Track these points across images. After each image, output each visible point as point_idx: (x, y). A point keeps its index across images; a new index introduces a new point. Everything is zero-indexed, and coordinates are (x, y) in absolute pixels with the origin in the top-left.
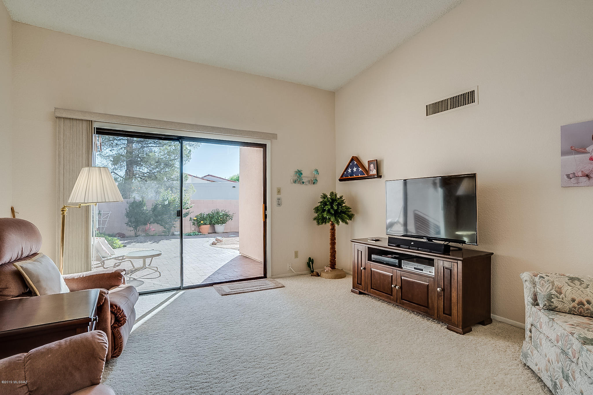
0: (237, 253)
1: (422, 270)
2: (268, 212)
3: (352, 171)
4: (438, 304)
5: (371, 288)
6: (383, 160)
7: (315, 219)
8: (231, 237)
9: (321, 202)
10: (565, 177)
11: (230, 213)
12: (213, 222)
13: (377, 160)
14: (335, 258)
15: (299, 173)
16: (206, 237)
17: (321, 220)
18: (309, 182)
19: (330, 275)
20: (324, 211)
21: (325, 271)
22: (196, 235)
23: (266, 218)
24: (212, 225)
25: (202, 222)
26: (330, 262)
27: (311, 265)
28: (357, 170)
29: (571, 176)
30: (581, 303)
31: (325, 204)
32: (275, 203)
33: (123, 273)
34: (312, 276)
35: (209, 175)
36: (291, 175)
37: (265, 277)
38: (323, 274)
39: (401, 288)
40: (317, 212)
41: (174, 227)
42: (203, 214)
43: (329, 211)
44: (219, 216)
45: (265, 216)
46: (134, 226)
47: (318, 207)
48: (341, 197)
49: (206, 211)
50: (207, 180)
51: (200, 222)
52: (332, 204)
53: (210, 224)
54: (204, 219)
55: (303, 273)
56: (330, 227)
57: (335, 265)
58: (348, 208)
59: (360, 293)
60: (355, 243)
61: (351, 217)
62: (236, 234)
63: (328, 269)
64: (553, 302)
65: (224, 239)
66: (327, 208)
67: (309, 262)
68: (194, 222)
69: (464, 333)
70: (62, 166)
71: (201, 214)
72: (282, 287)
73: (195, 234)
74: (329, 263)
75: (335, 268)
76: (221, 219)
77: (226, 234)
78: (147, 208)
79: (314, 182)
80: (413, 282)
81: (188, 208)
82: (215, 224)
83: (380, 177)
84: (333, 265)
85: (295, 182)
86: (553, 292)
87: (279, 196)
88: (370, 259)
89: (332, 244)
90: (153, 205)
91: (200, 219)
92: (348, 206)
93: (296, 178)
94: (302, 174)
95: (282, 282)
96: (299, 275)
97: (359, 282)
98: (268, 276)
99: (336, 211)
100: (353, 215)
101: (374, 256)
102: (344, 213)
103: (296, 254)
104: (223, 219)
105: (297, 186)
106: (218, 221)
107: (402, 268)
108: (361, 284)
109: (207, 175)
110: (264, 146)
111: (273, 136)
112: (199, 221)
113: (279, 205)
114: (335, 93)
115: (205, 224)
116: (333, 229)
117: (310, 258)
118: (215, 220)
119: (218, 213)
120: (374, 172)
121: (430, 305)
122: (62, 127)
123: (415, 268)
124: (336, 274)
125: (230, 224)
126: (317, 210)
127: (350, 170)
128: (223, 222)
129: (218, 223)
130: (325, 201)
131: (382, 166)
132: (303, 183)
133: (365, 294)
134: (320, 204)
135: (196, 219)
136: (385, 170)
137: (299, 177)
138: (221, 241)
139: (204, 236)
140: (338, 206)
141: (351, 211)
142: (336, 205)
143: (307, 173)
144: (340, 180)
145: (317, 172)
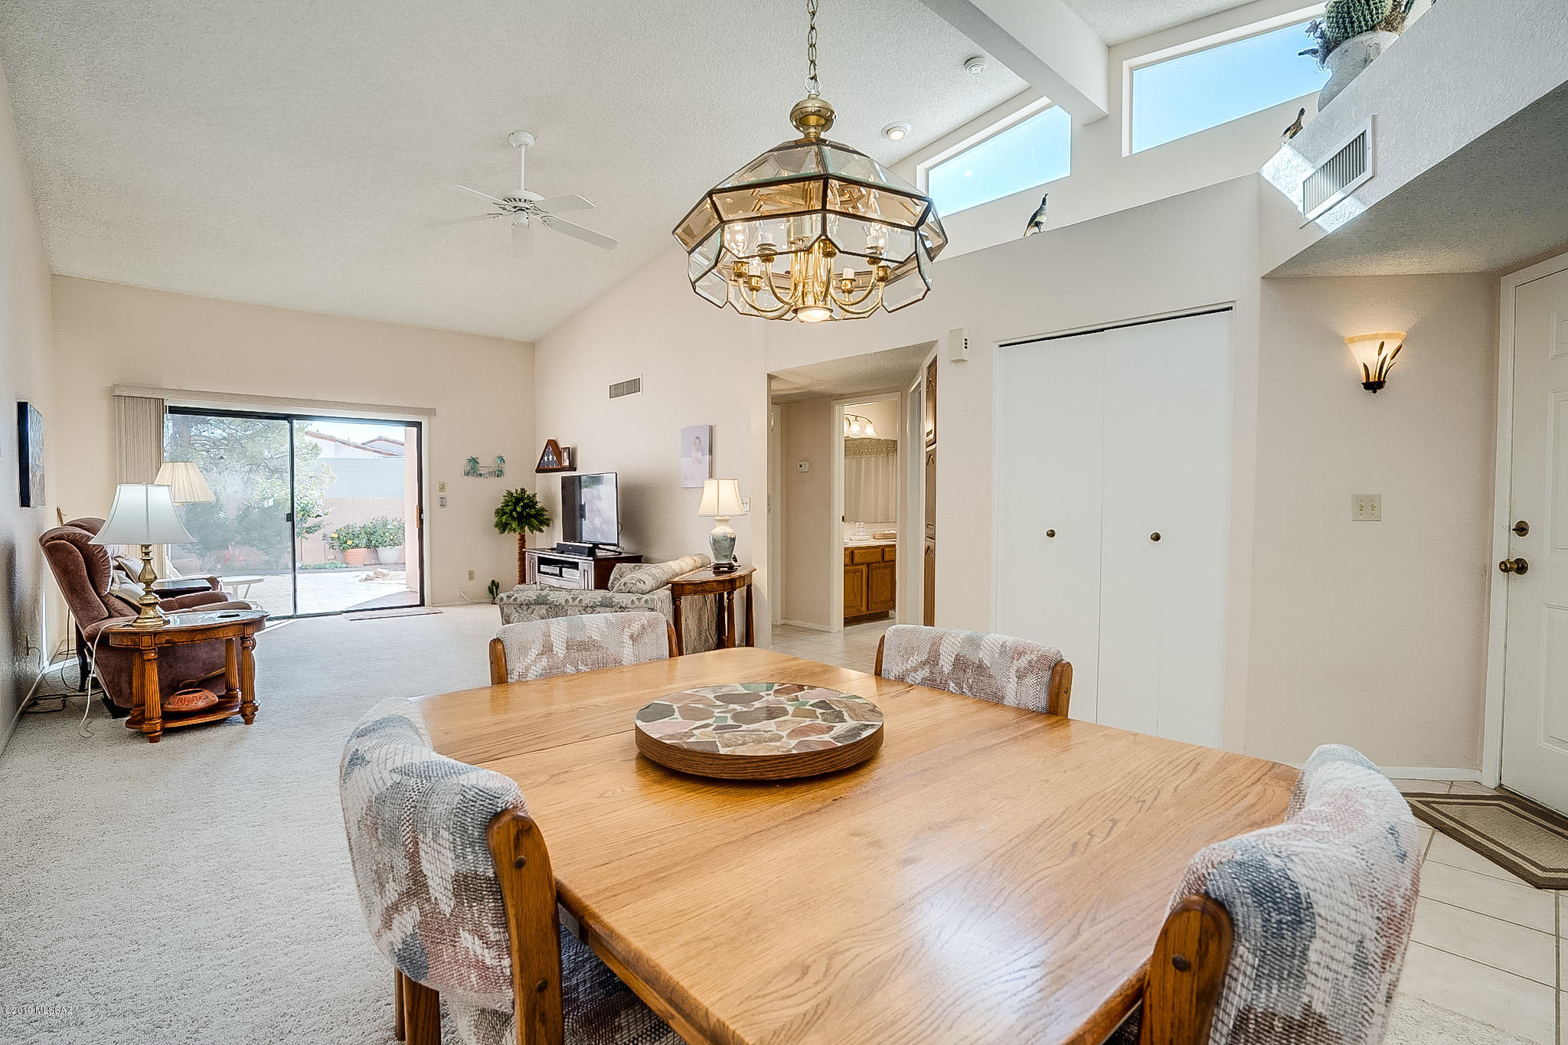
0: (403, 588)
1: (574, 576)
2: (425, 516)
3: (548, 459)
6: (577, 448)
7: (495, 526)
9: (504, 503)
10: (683, 478)
12: (373, 542)
13: (569, 447)
14: (525, 579)
15: (474, 461)
16: (357, 570)
17: (503, 527)
18: (490, 473)
20: (505, 514)
22: (336, 567)
23: (423, 524)
24: (372, 547)
25: (349, 542)
27: (495, 590)
28: (553, 459)
29: (686, 478)
31: (507, 504)
32: (437, 502)
34: (492, 604)
35: (380, 439)
36: (462, 464)
37: (422, 604)
40: (497, 517)
42: (351, 527)
43: (511, 515)
44: (386, 531)
45: (421, 522)
46: (198, 552)
47: (499, 509)
48: (534, 496)
49: (359, 520)
51: (346, 543)
52: (516, 504)
53: (368, 547)
54: (353, 536)
55: (484, 601)
56: (518, 537)
58: (541, 510)
61: (546, 522)
65: (392, 573)
66: (508, 509)
67: (492, 585)
68: (333, 542)
70: (124, 457)
71: (348, 527)
72: (442, 613)
73: (334, 565)
76: (391, 537)
78: (229, 513)
79: (499, 473)
81: (318, 516)
82: (378, 547)
83: (575, 469)
85: (468, 474)
87: (442, 494)
88: (539, 572)
89: (521, 560)
90: (239, 509)
91: (345, 536)
93: (469, 468)
94: (478, 464)
95: (445, 609)
96: (476, 602)
98: (426, 604)
99: (521, 514)
100: (549, 520)
101: (543, 568)
102: (535, 516)
103: (471, 575)
104: (397, 537)
105: (471, 479)
106: (384, 541)
107: (562, 578)
109: (376, 438)
110: (417, 424)
111: (431, 412)
112: (343, 542)
113: (444, 505)
114: (534, 345)
115: (357, 546)
116: (522, 540)
117: (493, 582)
118: (378, 539)
119: (383, 524)
120: (566, 463)
122: (123, 405)
123: (571, 575)
126: (497, 512)
127: (546, 458)
128: (397, 541)
129: (383, 544)
130: (508, 501)
131: (575, 455)
132: (481, 475)
134: (502, 504)
135: (336, 536)
136: (581, 460)
137: (473, 468)
138: (384, 575)
139: (355, 568)
140: (524, 507)
141: (547, 516)
142: (522, 506)
143: (486, 462)
144: (538, 471)
145: (502, 460)
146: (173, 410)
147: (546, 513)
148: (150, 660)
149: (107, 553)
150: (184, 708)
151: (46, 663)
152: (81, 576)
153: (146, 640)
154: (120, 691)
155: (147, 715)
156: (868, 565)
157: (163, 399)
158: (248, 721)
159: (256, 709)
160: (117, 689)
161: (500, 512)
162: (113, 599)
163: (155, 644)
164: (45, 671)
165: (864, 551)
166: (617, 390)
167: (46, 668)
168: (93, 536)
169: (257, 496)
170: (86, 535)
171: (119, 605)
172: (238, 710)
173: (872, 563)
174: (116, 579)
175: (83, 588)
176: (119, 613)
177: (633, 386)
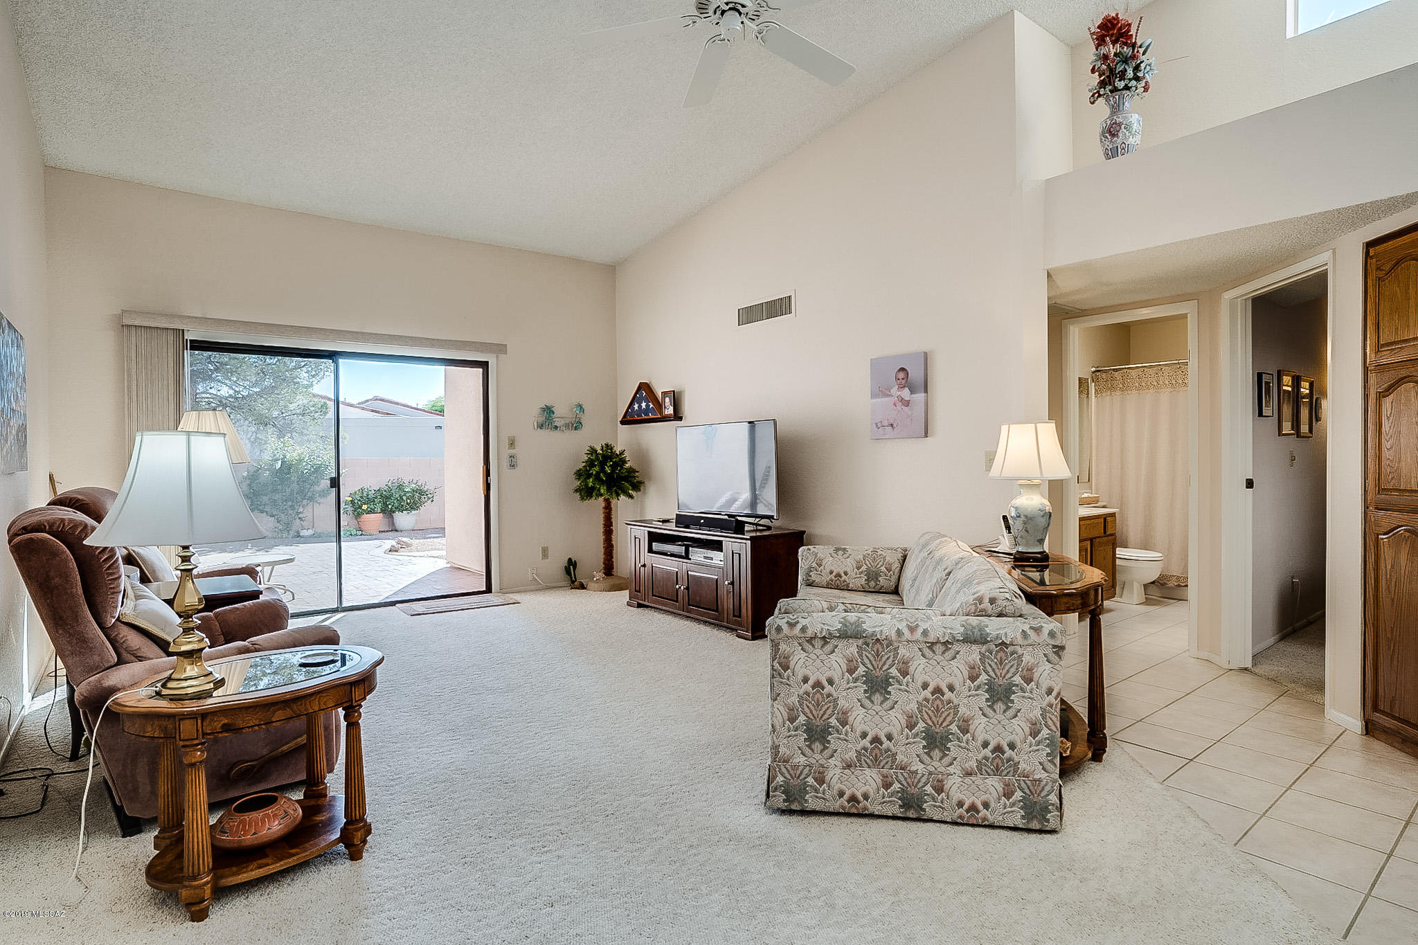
0: (442, 564)
1: (712, 559)
2: (492, 479)
3: (640, 407)
4: (727, 603)
5: (653, 595)
6: (684, 391)
7: (576, 491)
8: (430, 538)
9: (586, 462)
10: (875, 425)
11: (429, 487)
12: (390, 507)
13: (674, 391)
14: (612, 557)
15: (548, 410)
16: (376, 539)
17: (587, 493)
18: (567, 426)
19: (602, 585)
20: (589, 476)
21: (595, 579)
22: (351, 535)
23: (490, 490)
24: (388, 512)
25: (365, 507)
26: (604, 563)
27: (572, 570)
28: (647, 406)
29: (879, 425)
30: (839, 575)
31: (591, 464)
32: (505, 463)
33: (258, 569)
34: (572, 588)
35: (374, 399)
36: (533, 414)
37: (489, 590)
38: (591, 585)
39: (687, 588)
40: (579, 479)
41: (300, 518)
42: (366, 490)
43: (597, 477)
44: (403, 494)
45: (488, 487)
47: (580, 470)
48: (622, 453)
49: (374, 482)
50: (373, 411)
51: (360, 507)
52: (602, 465)
53: (383, 511)
54: (370, 501)
55: (558, 583)
56: (604, 504)
57: (613, 568)
58: (632, 471)
59: (640, 606)
60: (632, 527)
61: (637, 486)
62: (441, 531)
63: (599, 575)
64: (811, 576)
65: (415, 542)
66: (594, 471)
67: (569, 565)
68: (347, 506)
69: (754, 638)
70: (135, 405)
71: (362, 490)
72: (514, 603)
73: (349, 533)
74: (602, 566)
75: (613, 575)
76: (409, 501)
77: (419, 532)
79: (577, 425)
80: (701, 577)
82: (394, 512)
83: (680, 419)
84: (609, 569)
85: (541, 426)
86: (814, 565)
87: (512, 452)
88: (650, 550)
89: (606, 533)
91: (360, 500)
92: (635, 467)
93: (542, 419)
94: (553, 413)
95: (517, 597)
96: (549, 588)
97: (637, 589)
98: (493, 591)
99: (609, 476)
100: (641, 483)
101: (655, 546)
102: (626, 479)
103: (545, 553)
104: (412, 501)
105: (546, 434)
106: (402, 505)
107: (690, 559)
108: (639, 592)
110: (484, 365)
111: (500, 349)
112: (358, 506)
113: (513, 466)
114: (615, 269)
115: (371, 512)
116: (608, 509)
117: (570, 560)
118: (394, 503)
119: (400, 487)
120: (669, 411)
121: (720, 607)
122: (133, 339)
123: (705, 557)
124: (612, 583)
125: (427, 509)
126: (579, 474)
127: (636, 406)
128: (413, 506)
129: (401, 509)
130: (592, 459)
131: (681, 401)
132: (556, 427)
133: (647, 607)
134: (584, 464)
135: (351, 499)
136: (687, 408)
137: (547, 418)
138: (408, 545)
139: (371, 537)
140: (614, 467)
141: (639, 477)
142: (610, 466)
143: (562, 412)
144: (623, 422)
145: (580, 407)
146: (197, 345)
147: (637, 474)
148: (193, 765)
149: (115, 554)
150: (248, 839)
151: (27, 696)
152: (73, 596)
153: (187, 728)
154: (135, 790)
155: (188, 870)
156: (1091, 540)
157: (183, 330)
158: (355, 854)
159: (369, 832)
160: (130, 787)
161: (581, 474)
162: (125, 632)
163: (204, 734)
164: (26, 712)
165: (1088, 522)
166: (749, 315)
167: (27, 707)
168: (94, 523)
169: (267, 457)
170: (81, 523)
171: (134, 640)
172: (338, 835)
173: (1095, 538)
174: (129, 591)
175: (76, 617)
176: (133, 655)
177: (778, 308)
